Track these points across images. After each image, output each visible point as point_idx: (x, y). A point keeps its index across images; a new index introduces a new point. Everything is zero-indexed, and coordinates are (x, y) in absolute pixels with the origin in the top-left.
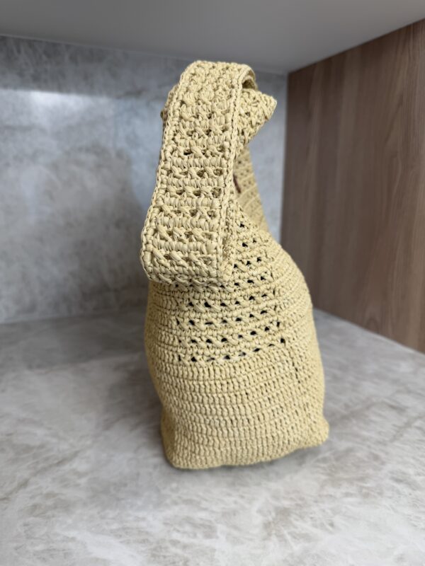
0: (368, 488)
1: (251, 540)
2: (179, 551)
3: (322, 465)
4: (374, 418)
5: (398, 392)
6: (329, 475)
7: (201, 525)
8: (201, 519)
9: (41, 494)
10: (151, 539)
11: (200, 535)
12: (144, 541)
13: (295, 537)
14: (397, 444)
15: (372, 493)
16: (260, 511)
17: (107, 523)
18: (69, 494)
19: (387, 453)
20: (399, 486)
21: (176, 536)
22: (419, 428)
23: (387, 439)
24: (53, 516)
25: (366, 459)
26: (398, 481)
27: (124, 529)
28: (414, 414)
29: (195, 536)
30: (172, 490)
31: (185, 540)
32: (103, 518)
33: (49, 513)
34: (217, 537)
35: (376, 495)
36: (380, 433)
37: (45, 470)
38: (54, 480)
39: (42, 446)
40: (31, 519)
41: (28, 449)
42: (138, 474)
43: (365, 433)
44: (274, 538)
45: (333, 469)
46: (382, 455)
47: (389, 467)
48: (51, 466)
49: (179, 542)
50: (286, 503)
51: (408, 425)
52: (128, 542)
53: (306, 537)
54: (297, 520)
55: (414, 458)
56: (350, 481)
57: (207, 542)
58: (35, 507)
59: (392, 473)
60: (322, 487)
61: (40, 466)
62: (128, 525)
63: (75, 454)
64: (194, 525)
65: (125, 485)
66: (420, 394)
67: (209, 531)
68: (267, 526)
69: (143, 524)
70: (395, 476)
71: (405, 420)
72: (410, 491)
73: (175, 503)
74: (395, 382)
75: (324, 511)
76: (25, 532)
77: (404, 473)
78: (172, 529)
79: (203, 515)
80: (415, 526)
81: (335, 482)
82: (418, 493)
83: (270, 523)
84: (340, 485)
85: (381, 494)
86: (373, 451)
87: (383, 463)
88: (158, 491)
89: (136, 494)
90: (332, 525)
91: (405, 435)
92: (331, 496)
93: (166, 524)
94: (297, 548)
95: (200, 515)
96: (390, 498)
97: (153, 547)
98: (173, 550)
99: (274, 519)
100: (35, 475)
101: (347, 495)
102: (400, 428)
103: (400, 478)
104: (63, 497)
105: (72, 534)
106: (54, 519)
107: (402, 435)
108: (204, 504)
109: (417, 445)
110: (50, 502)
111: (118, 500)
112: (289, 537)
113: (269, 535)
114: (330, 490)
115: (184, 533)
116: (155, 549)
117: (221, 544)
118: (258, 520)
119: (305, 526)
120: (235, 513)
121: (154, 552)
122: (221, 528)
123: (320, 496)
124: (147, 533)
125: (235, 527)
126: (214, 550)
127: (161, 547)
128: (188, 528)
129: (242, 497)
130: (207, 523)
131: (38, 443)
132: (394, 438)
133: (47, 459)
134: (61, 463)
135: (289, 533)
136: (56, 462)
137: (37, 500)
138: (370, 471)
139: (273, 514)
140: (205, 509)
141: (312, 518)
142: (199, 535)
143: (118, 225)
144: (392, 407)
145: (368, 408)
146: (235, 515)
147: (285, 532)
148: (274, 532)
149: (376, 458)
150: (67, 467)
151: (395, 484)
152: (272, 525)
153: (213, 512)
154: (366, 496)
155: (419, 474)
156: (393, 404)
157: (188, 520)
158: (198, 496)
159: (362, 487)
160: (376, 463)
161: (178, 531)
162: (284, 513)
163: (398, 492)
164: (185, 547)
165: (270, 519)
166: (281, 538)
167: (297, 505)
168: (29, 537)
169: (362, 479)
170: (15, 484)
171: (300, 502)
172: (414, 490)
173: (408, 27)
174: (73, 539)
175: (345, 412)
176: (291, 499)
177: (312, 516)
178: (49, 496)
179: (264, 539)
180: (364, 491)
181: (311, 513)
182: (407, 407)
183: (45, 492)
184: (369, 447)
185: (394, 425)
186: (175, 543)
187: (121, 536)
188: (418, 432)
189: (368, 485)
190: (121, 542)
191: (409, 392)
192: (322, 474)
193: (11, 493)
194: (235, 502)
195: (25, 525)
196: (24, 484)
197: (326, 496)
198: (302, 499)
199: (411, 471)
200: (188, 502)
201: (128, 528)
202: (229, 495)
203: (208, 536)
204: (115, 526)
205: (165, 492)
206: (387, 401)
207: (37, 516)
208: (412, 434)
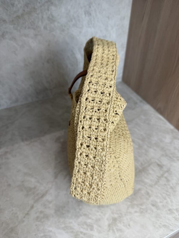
1: (104, 231)
2: (83, 236)
4: (151, 172)
5: (163, 155)
6: (131, 202)
8: (89, 223)
9: (39, 212)
10: (74, 231)
11: (89, 230)
12: (72, 232)
13: (118, 230)
14: (156, 186)
15: (144, 211)
16: (107, 219)
17: (61, 225)
18: (47, 211)
19: (152, 191)
20: (153, 208)
21: (82, 230)
22: (166, 178)
23: (153, 184)
24: (44, 221)
25: (144, 194)
26: (153, 205)
27: (66, 227)
28: (166, 169)
29: (87, 230)
30: (80, 209)
31: (85, 231)
32: (59, 222)
33: (42, 220)
34: (94, 230)
36: (151, 180)
37: (38, 200)
38: (41, 205)
39: (35, 188)
40: (37, 223)
41: (30, 189)
42: (68, 202)
43: (146, 180)
44: (111, 231)
46: (150, 192)
47: (151, 198)
48: (39, 198)
49: (83, 232)
50: (116, 216)
51: (162, 176)
52: (68, 232)
53: (121, 230)
54: (119, 223)
55: (161, 194)
56: (137, 205)
57: (91, 232)
58: (38, 217)
59: (152, 201)
60: (128, 208)
61: (36, 198)
62: (67, 225)
63: (47, 192)
64: (87, 225)
65: (65, 207)
66: (170, 157)
67: (91, 228)
68: (109, 225)
69: (71, 225)
70: (153, 203)
71: (162, 173)
72: (156, 210)
73: (81, 215)
74: (163, 149)
75: (127, 219)
76: (36, 228)
77: (156, 202)
78: (80, 227)
80: (155, 226)
81: (132, 206)
82: (159, 211)
84: (134, 207)
85: (146, 211)
87: (150, 196)
88: (75, 210)
89: (68, 211)
90: (129, 225)
93: (78, 225)
94: (118, 235)
95: (89, 221)
96: (149, 213)
97: (75, 234)
98: (81, 235)
100: (35, 202)
101: (136, 212)
102: (159, 177)
104: (46, 213)
105: (51, 229)
106: (44, 223)
107: (159, 182)
108: (90, 216)
109: (163, 187)
110: (42, 215)
111: (63, 214)
112: (115, 230)
113: (110, 229)
114: (130, 210)
115: (84, 228)
117: (95, 233)
118: (107, 223)
119: (121, 226)
120: (99, 220)
121: (76, 236)
122: (95, 226)
123: (127, 212)
124: (73, 229)
125: (100, 226)
126: (93, 236)
127: (77, 234)
128: (85, 226)
129: (102, 213)
130: (91, 224)
132: (156, 183)
133: (38, 194)
134: (43, 196)
136: (41, 196)
137: (38, 214)
138: (145, 201)
139: (111, 220)
140: (90, 218)
141: (123, 222)
143: (48, 62)
144: (159, 165)
145: (149, 165)
147: (114, 228)
148: (111, 228)
149: (148, 193)
150: (45, 198)
152: (111, 225)
153: (93, 219)
154: (142, 212)
155: (161, 202)
156: (159, 163)
157: (85, 223)
158: (88, 212)
159: (141, 208)
160: (147, 197)
161: (82, 228)
162: (115, 220)
163: (152, 211)
164: (85, 234)
165: (110, 222)
166: (113, 230)
167: (119, 216)
168: (38, 230)
169: (141, 205)
170: (29, 207)
172: (158, 210)
174: (51, 231)
175: (140, 168)
178: (41, 212)
179: (108, 231)
180: (142, 210)
181: (123, 220)
182: (164, 165)
183: (40, 210)
184: (146, 188)
185: (157, 176)
186: (81, 232)
187: (65, 230)
188: (165, 180)
189: (143, 207)
190: (66, 232)
191: (167, 155)
192: (129, 202)
193: (29, 211)
194: (100, 215)
195: (36, 225)
196: (32, 207)
197: (129, 212)
198: (121, 214)
199: (158, 201)
200: (85, 215)
202: (98, 212)
203: (91, 230)
204: (63, 226)
205: (78, 210)
206: (157, 161)
207: (39, 221)
208: (163, 181)
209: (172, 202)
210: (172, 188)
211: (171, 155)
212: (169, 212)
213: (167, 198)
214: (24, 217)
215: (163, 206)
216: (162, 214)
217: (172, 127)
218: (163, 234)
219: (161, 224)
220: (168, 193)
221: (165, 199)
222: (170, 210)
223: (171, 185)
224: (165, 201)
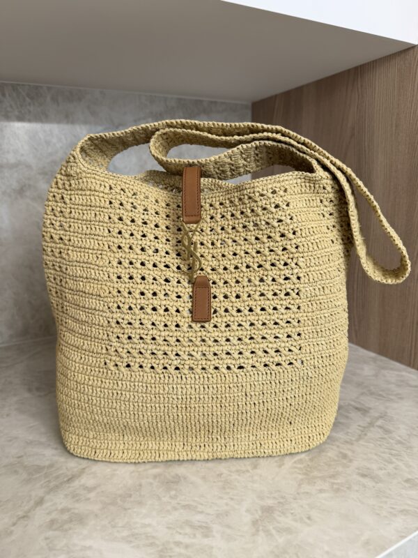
0: (338, 484)
1: (242, 536)
2: (183, 551)
3: (299, 466)
5: (362, 394)
6: (305, 474)
7: (199, 527)
8: (199, 521)
9: (56, 510)
10: (157, 542)
12: (152, 545)
13: (279, 531)
14: (361, 442)
15: (342, 488)
16: (248, 511)
17: (118, 531)
18: (81, 507)
19: (353, 452)
20: (364, 481)
21: (178, 538)
22: (380, 427)
23: (354, 439)
24: (70, 529)
25: (336, 458)
26: (364, 476)
27: (133, 535)
28: (377, 415)
29: (195, 535)
30: (171, 497)
31: (186, 540)
32: (114, 527)
33: (66, 527)
34: (214, 536)
35: (345, 489)
36: (347, 434)
37: (57, 487)
38: (66, 496)
39: (51, 466)
40: (50, 533)
41: (39, 469)
42: (140, 485)
44: (261, 533)
45: (309, 469)
46: (349, 453)
47: (355, 464)
48: (61, 484)
49: (181, 543)
50: (270, 502)
51: (371, 424)
52: (138, 547)
53: (288, 530)
54: (280, 516)
55: (376, 454)
56: (323, 478)
57: (206, 541)
58: (52, 522)
59: (358, 469)
60: (300, 485)
61: (52, 484)
62: (136, 531)
64: (194, 527)
65: (130, 496)
66: (380, 395)
67: (206, 531)
68: (255, 523)
69: (149, 530)
70: (360, 471)
71: (368, 420)
72: (374, 484)
73: (175, 509)
74: (359, 385)
75: (302, 507)
76: (47, 545)
77: (368, 469)
78: (175, 532)
79: (199, 517)
80: (378, 514)
81: (311, 481)
82: (380, 485)
83: (257, 521)
84: (315, 483)
85: (349, 488)
86: (342, 451)
87: (351, 461)
88: (159, 499)
89: (140, 503)
90: (309, 518)
91: (369, 434)
92: (307, 493)
93: (168, 528)
94: (281, 540)
96: (357, 491)
97: (160, 548)
98: (177, 550)
99: (260, 517)
100: (48, 493)
101: (321, 491)
102: (364, 427)
103: (365, 473)
104: (76, 511)
105: (88, 543)
106: (71, 531)
107: (366, 435)
108: (200, 508)
109: (379, 443)
110: (66, 517)
111: (125, 509)
112: (274, 532)
113: (258, 531)
114: (306, 488)
115: (186, 534)
116: (162, 551)
117: (217, 542)
118: (248, 519)
119: (287, 521)
120: (227, 514)
121: (162, 553)
122: (216, 528)
123: (298, 494)
124: (153, 537)
125: (229, 527)
126: (212, 548)
127: (166, 549)
128: (188, 530)
129: (232, 499)
130: (204, 525)
131: (47, 463)
132: (360, 438)
133: (57, 477)
134: (70, 480)
135: (274, 528)
136: (65, 479)
137: (54, 515)
138: (340, 469)
139: (260, 512)
140: (202, 512)
141: (292, 514)
142: (197, 535)
144: (358, 409)
146: (227, 515)
147: (271, 527)
148: (261, 528)
149: (345, 456)
150: (76, 483)
151: (362, 479)
152: (260, 522)
153: (208, 514)
154: (338, 490)
155: (380, 469)
156: (358, 406)
157: (188, 523)
158: (194, 501)
159: (333, 484)
160: (345, 461)
161: (180, 534)
162: (268, 510)
163: (364, 486)
164: (187, 547)
165: (257, 517)
166: (267, 532)
167: (279, 503)
168: (51, 549)
169: (333, 476)
170: (32, 503)
171: (282, 501)
173: (356, 68)
174: (90, 548)
176: (274, 498)
177: (292, 512)
178: (63, 511)
179: (253, 535)
180: (335, 486)
181: (292, 510)
182: (370, 408)
183: (60, 507)
184: (338, 447)
185: (359, 426)
186: (178, 544)
187: (131, 542)
188: (380, 430)
189: (339, 481)
190: (133, 547)
191: (372, 394)
192: (300, 474)
193: (29, 511)
194: (227, 504)
195: (47, 539)
196: (40, 502)
197: (303, 493)
198: (283, 498)
199: (374, 466)
200: (187, 507)
201: (137, 534)
202: (221, 498)
203: (206, 536)
204: (125, 533)
205: (165, 499)
206: (353, 403)
207: (55, 530)
208: (374, 433)
209: (408, 466)
210: (399, 442)
211: (381, 393)
212: (407, 485)
213: (394, 460)
214: (14, 524)
215: (389, 474)
216: (390, 489)
217: (373, 354)
218: (406, 528)
219: (393, 508)
220: (394, 452)
221: (391, 463)
222: (408, 481)
223: (399, 438)
224: (391, 467)
